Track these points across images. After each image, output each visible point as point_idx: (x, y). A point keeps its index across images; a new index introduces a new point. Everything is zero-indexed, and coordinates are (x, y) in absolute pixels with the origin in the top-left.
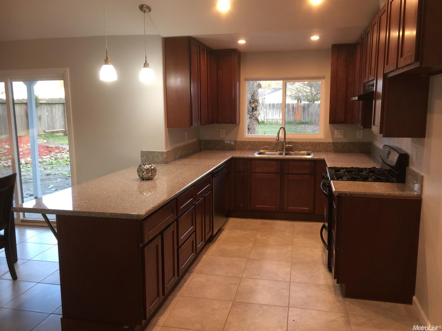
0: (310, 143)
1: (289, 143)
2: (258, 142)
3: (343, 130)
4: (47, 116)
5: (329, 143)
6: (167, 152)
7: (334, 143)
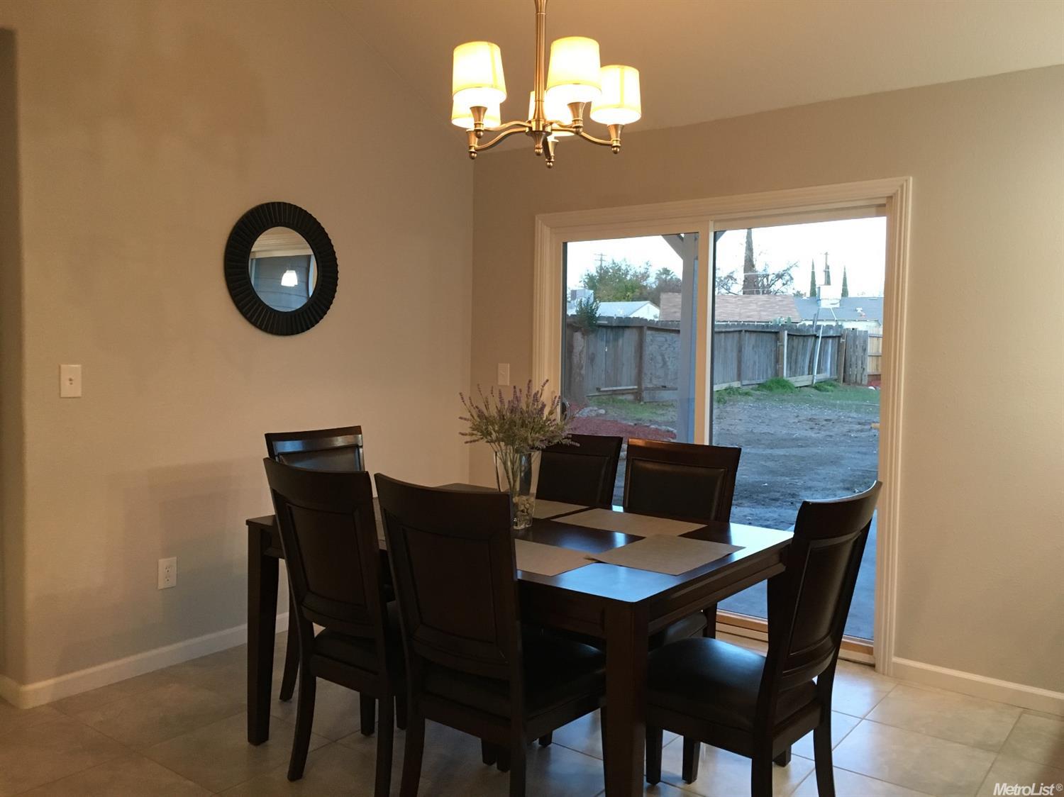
4: (606, 355)
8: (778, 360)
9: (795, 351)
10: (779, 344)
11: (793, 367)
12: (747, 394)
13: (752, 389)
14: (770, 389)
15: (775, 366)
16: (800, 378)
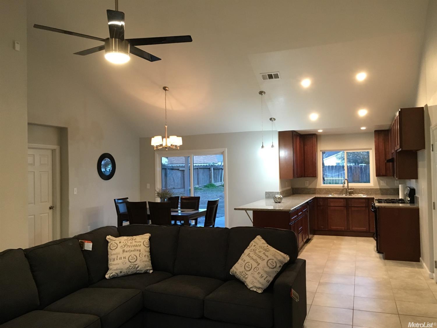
0: (364, 189)
1: (351, 189)
2: (330, 188)
3: (386, 181)
5: (377, 189)
6: (281, 192)
7: (380, 189)
8: (210, 177)
9: (216, 174)
10: (210, 172)
11: (215, 179)
12: (201, 189)
13: (203, 187)
14: (208, 187)
15: (210, 180)
16: (218, 183)
